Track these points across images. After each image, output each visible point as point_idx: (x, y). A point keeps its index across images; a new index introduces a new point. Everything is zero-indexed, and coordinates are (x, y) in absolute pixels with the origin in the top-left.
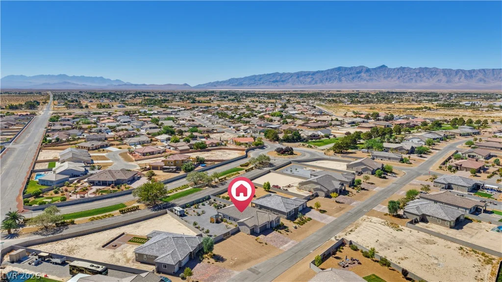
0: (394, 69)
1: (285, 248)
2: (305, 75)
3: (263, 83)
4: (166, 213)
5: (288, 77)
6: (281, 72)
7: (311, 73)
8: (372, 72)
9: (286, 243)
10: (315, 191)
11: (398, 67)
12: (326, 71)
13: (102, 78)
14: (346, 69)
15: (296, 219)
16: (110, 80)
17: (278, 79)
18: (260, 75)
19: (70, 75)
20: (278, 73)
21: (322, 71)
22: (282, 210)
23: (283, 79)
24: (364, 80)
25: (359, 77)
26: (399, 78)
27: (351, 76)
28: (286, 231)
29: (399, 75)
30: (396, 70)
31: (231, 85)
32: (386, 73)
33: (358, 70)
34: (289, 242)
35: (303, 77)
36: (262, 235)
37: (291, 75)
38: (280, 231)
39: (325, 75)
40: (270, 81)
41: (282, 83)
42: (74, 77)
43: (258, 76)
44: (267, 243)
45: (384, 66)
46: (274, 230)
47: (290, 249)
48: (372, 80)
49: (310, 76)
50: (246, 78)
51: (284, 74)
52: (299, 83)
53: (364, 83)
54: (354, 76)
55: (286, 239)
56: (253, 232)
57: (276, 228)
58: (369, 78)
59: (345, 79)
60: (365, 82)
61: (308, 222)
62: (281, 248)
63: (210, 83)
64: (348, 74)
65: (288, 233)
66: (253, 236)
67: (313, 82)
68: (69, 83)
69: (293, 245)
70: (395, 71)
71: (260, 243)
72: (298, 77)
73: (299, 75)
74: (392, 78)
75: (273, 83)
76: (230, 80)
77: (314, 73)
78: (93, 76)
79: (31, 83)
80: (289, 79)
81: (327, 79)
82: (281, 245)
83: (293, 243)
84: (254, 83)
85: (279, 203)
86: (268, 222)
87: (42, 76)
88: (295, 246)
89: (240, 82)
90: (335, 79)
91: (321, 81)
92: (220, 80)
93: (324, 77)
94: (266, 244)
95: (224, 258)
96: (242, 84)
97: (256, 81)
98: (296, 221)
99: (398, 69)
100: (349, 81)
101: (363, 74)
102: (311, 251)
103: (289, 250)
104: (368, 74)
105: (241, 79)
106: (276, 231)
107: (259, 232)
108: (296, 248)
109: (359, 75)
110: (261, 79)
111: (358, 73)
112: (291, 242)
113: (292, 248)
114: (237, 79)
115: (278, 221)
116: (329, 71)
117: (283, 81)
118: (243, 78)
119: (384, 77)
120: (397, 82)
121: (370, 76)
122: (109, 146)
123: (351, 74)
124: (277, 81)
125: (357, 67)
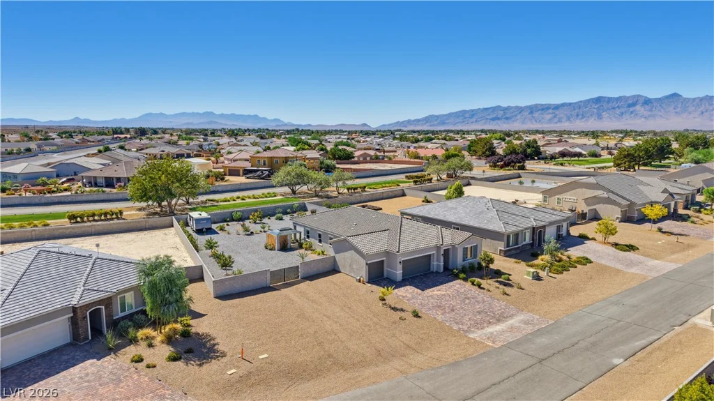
0: (694, 99)
1: (491, 337)
2: (543, 109)
3: (476, 121)
4: (172, 226)
5: (516, 113)
6: (504, 105)
7: (553, 107)
8: (655, 104)
9: (499, 320)
10: (588, 205)
11: (701, 96)
12: (576, 103)
13: (256, 116)
14: (610, 100)
15: (535, 256)
16: (266, 119)
17: (499, 116)
18: (473, 111)
19: (218, 113)
20: (499, 106)
21: (570, 104)
22: (491, 227)
23: (508, 116)
24: (641, 116)
25: (632, 113)
26: (702, 113)
27: (618, 111)
28: (500, 283)
29: (702, 108)
30: (697, 101)
31: (428, 124)
32: (680, 106)
33: (630, 102)
34: (512, 316)
35: (540, 112)
36: (408, 288)
37: (520, 110)
38: (477, 280)
39: (575, 110)
40: (487, 119)
41: (506, 121)
42: (222, 116)
43: (468, 111)
44: (423, 311)
45: (675, 95)
46: (456, 277)
47: (518, 343)
48: (654, 116)
49: (550, 111)
50: (450, 115)
51: (508, 108)
52: (534, 121)
53: (639, 122)
54: (623, 110)
55: (499, 305)
56: (378, 275)
57: (463, 270)
58: (650, 113)
59: (607, 115)
60: (643, 119)
61: (579, 266)
62: (472, 336)
63: (398, 122)
64: (614, 108)
65: (508, 290)
66: (374, 287)
67: (556, 120)
68: (216, 122)
69: (529, 329)
70: (695, 103)
71: (395, 309)
72: (531, 113)
73: (532, 109)
74: (690, 113)
75: (492, 122)
76: (427, 117)
77: (557, 107)
78: (246, 114)
79: (170, 122)
80: (516, 115)
81: (578, 115)
82: (478, 325)
83: (527, 323)
84: (463, 122)
85: (482, 212)
86: (438, 248)
87: (184, 114)
88: (539, 333)
89: (442, 119)
90: (592, 115)
91: (569, 119)
92: (413, 118)
93: (573, 112)
94: (417, 315)
95: (220, 348)
96: (444, 123)
97: (465, 118)
98: (539, 261)
99: (701, 99)
100: (614, 119)
101: (638, 107)
102: (616, 361)
103: (509, 346)
104: (647, 107)
105: (443, 115)
106: (465, 280)
107: (399, 278)
108: (544, 340)
109: (631, 109)
110: (473, 115)
111: (629, 106)
112: (521, 317)
113: (527, 339)
114: (437, 117)
115: (474, 250)
116: (582, 104)
117: (507, 118)
118: (446, 115)
119: (676, 113)
120: (698, 120)
121: (651, 110)
122: (192, 157)
123: (618, 107)
124: (498, 119)
125: (629, 97)
